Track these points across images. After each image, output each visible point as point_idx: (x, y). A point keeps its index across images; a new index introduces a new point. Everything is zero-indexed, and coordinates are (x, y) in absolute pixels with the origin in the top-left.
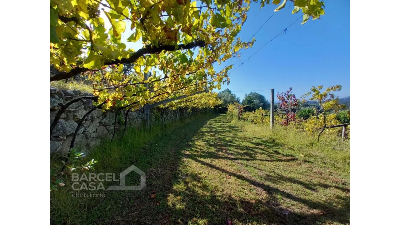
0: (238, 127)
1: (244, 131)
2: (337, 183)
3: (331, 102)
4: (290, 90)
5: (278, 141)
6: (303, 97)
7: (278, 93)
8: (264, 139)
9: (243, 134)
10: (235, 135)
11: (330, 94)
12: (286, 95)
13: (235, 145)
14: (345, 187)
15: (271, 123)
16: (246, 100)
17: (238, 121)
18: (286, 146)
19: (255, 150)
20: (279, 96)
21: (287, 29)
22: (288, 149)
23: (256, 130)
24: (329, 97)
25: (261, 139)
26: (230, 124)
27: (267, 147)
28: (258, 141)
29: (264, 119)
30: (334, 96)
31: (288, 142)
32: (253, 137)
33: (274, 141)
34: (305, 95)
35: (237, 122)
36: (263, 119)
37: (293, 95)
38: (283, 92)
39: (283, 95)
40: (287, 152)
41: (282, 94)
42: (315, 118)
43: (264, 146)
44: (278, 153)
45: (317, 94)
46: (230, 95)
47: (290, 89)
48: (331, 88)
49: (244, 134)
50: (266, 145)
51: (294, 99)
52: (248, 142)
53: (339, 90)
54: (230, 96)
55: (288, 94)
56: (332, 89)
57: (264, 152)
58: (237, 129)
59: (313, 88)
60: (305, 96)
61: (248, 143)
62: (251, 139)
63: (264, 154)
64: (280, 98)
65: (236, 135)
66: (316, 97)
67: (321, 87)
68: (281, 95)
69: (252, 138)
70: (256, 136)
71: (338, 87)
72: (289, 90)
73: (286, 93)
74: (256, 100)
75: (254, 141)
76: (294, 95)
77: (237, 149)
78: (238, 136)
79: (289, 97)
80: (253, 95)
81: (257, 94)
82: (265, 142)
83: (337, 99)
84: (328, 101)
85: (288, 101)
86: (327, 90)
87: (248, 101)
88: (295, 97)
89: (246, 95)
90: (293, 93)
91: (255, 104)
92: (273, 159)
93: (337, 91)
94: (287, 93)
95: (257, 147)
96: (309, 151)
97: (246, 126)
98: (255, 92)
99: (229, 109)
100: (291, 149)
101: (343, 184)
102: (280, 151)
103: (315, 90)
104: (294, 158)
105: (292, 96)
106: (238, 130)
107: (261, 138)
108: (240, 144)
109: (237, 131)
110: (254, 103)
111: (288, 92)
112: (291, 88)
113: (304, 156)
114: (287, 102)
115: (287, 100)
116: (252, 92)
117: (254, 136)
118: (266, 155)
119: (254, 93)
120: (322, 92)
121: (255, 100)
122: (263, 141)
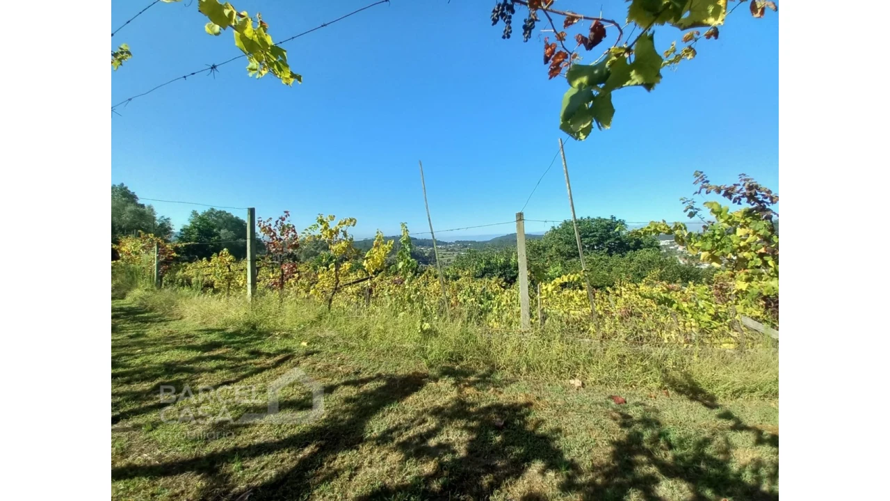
0: (151, 310)
1: (175, 317)
2: (348, 374)
3: (343, 244)
4: (286, 216)
5: (262, 327)
6: (307, 232)
7: (260, 220)
8: (231, 329)
9: (166, 329)
10: (131, 337)
11: (342, 231)
12: (279, 225)
13: (127, 369)
14: (359, 377)
15: (249, 287)
16: (195, 227)
17: (155, 288)
18: (277, 334)
19: (197, 366)
20: (262, 226)
21: (217, 68)
22: (281, 339)
23: (212, 308)
24: (341, 235)
25: (223, 330)
26: (122, 302)
27: (234, 348)
28: (213, 337)
29: (233, 278)
30: (348, 235)
31: (282, 323)
32: (201, 331)
33: (254, 327)
34: (310, 228)
35: (150, 293)
36: (231, 279)
37: (291, 226)
38: (271, 219)
39: (270, 225)
40: (279, 345)
41: (269, 222)
42: (324, 269)
43: (227, 347)
44: (257, 354)
45: (326, 228)
46: (131, 207)
47: (286, 214)
48: (344, 221)
49: (173, 326)
50: (233, 343)
51: (294, 234)
52: (178, 348)
53: (354, 225)
54: (131, 212)
55: (282, 224)
56: (345, 223)
57: (222, 363)
58: (146, 315)
59: (320, 218)
60: (310, 230)
61: (176, 352)
62: (190, 337)
63: (220, 368)
64: (265, 231)
65: (138, 335)
66: (325, 233)
67: (332, 218)
68: (266, 224)
69: (196, 333)
70: (211, 326)
71: (351, 220)
72: (284, 215)
73: (277, 222)
74: (226, 231)
75: (199, 342)
76: (294, 226)
77: (128, 382)
78: (142, 339)
79: (284, 229)
80: (216, 217)
81: (228, 214)
82: (232, 335)
83: (351, 239)
84: (340, 242)
85: (282, 237)
86: (339, 224)
87: (200, 231)
88: (294, 231)
89: (195, 213)
90: (292, 223)
91: (223, 240)
92: (244, 373)
93: (351, 227)
94: (280, 220)
95: (206, 354)
96: (315, 332)
97: (181, 302)
98: (222, 210)
99: (122, 252)
100: (286, 336)
101: (356, 373)
102: (265, 348)
103: (322, 222)
104: (290, 354)
105: (289, 228)
106: (150, 318)
107: (224, 327)
108: (144, 364)
109: (147, 323)
110: (220, 238)
111: (283, 219)
112: (286, 212)
113: (308, 344)
114: (281, 239)
115: (281, 235)
116: (213, 209)
117: (203, 327)
118: (227, 368)
119: (220, 212)
120: (333, 225)
121: (223, 231)
122: (226, 335)
